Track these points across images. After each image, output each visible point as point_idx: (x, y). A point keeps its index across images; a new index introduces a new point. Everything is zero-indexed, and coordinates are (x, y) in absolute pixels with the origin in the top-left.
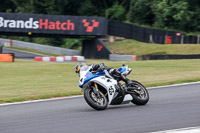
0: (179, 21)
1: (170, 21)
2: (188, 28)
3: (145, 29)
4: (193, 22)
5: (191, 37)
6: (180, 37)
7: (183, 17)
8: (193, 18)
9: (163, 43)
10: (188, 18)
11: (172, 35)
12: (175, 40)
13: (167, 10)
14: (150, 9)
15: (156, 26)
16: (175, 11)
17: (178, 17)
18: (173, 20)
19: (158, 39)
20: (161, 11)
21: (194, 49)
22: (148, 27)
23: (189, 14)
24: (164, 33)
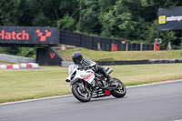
0: (124, 30)
1: (116, 30)
2: (132, 36)
3: (93, 38)
4: (136, 31)
5: (134, 44)
6: (125, 45)
7: (128, 26)
8: (136, 27)
9: (110, 50)
10: (132, 27)
11: (118, 42)
12: (121, 48)
13: (113, 21)
14: (97, 20)
15: (104, 35)
16: (120, 21)
17: (122, 26)
18: (118, 29)
19: (105, 47)
20: (107, 22)
21: (138, 55)
22: (96, 36)
23: (132, 24)
24: (111, 41)
